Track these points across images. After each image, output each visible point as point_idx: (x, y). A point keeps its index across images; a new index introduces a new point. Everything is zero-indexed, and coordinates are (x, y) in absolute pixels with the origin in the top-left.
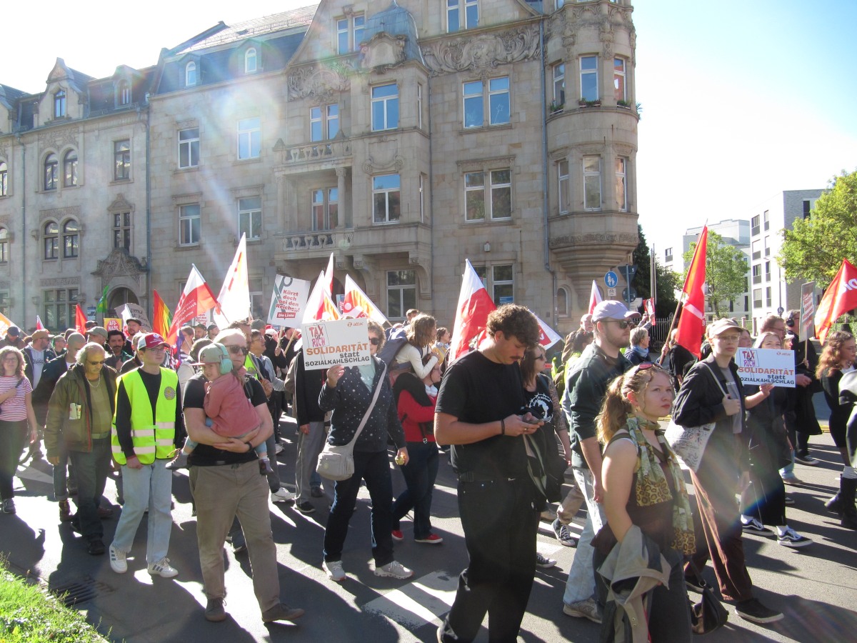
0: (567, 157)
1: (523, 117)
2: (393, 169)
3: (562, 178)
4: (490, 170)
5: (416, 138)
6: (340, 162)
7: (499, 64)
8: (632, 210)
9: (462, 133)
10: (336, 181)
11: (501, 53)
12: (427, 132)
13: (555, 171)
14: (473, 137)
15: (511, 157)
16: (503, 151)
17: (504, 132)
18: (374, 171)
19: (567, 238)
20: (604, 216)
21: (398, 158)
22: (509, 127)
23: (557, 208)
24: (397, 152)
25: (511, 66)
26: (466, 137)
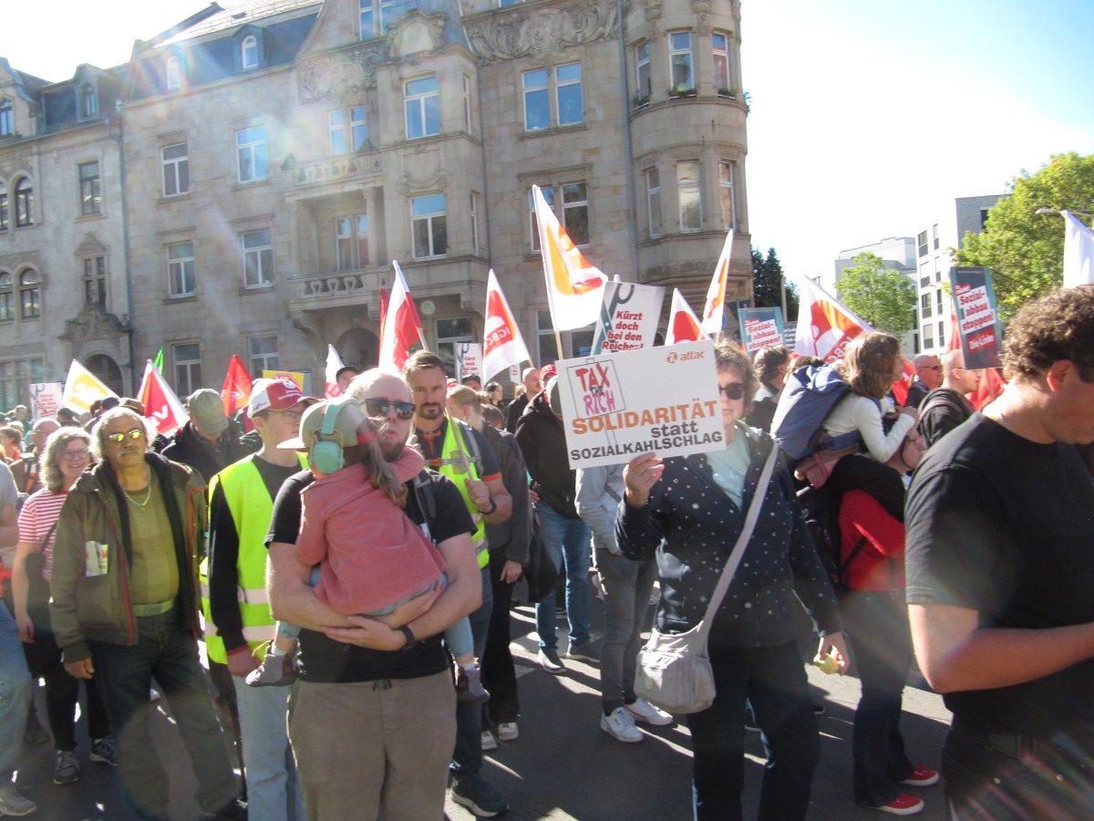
0: (656, 164)
1: (600, 114)
2: (436, 187)
3: (652, 191)
4: (560, 184)
5: (464, 147)
6: (368, 180)
7: (567, 46)
8: (742, 230)
9: (523, 137)
10: (363, 205)
11: (569, 31)
12: (479, 137)
13: (642, 182)
14: (537, 142)
15: (587, 167)
16: (577, 159)
17: (576, 135)
18: (413, 191)
19: (661, 268)
20: (706, 238)
21: (441, 173)
22: (583, 128)
23: (647, 230)
24: (439, 165)
25: (583, 48)
26: (529, 143)
